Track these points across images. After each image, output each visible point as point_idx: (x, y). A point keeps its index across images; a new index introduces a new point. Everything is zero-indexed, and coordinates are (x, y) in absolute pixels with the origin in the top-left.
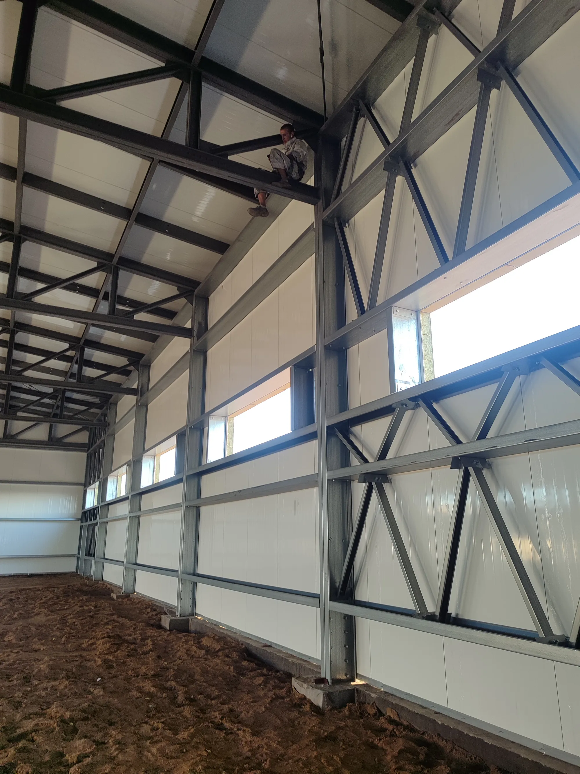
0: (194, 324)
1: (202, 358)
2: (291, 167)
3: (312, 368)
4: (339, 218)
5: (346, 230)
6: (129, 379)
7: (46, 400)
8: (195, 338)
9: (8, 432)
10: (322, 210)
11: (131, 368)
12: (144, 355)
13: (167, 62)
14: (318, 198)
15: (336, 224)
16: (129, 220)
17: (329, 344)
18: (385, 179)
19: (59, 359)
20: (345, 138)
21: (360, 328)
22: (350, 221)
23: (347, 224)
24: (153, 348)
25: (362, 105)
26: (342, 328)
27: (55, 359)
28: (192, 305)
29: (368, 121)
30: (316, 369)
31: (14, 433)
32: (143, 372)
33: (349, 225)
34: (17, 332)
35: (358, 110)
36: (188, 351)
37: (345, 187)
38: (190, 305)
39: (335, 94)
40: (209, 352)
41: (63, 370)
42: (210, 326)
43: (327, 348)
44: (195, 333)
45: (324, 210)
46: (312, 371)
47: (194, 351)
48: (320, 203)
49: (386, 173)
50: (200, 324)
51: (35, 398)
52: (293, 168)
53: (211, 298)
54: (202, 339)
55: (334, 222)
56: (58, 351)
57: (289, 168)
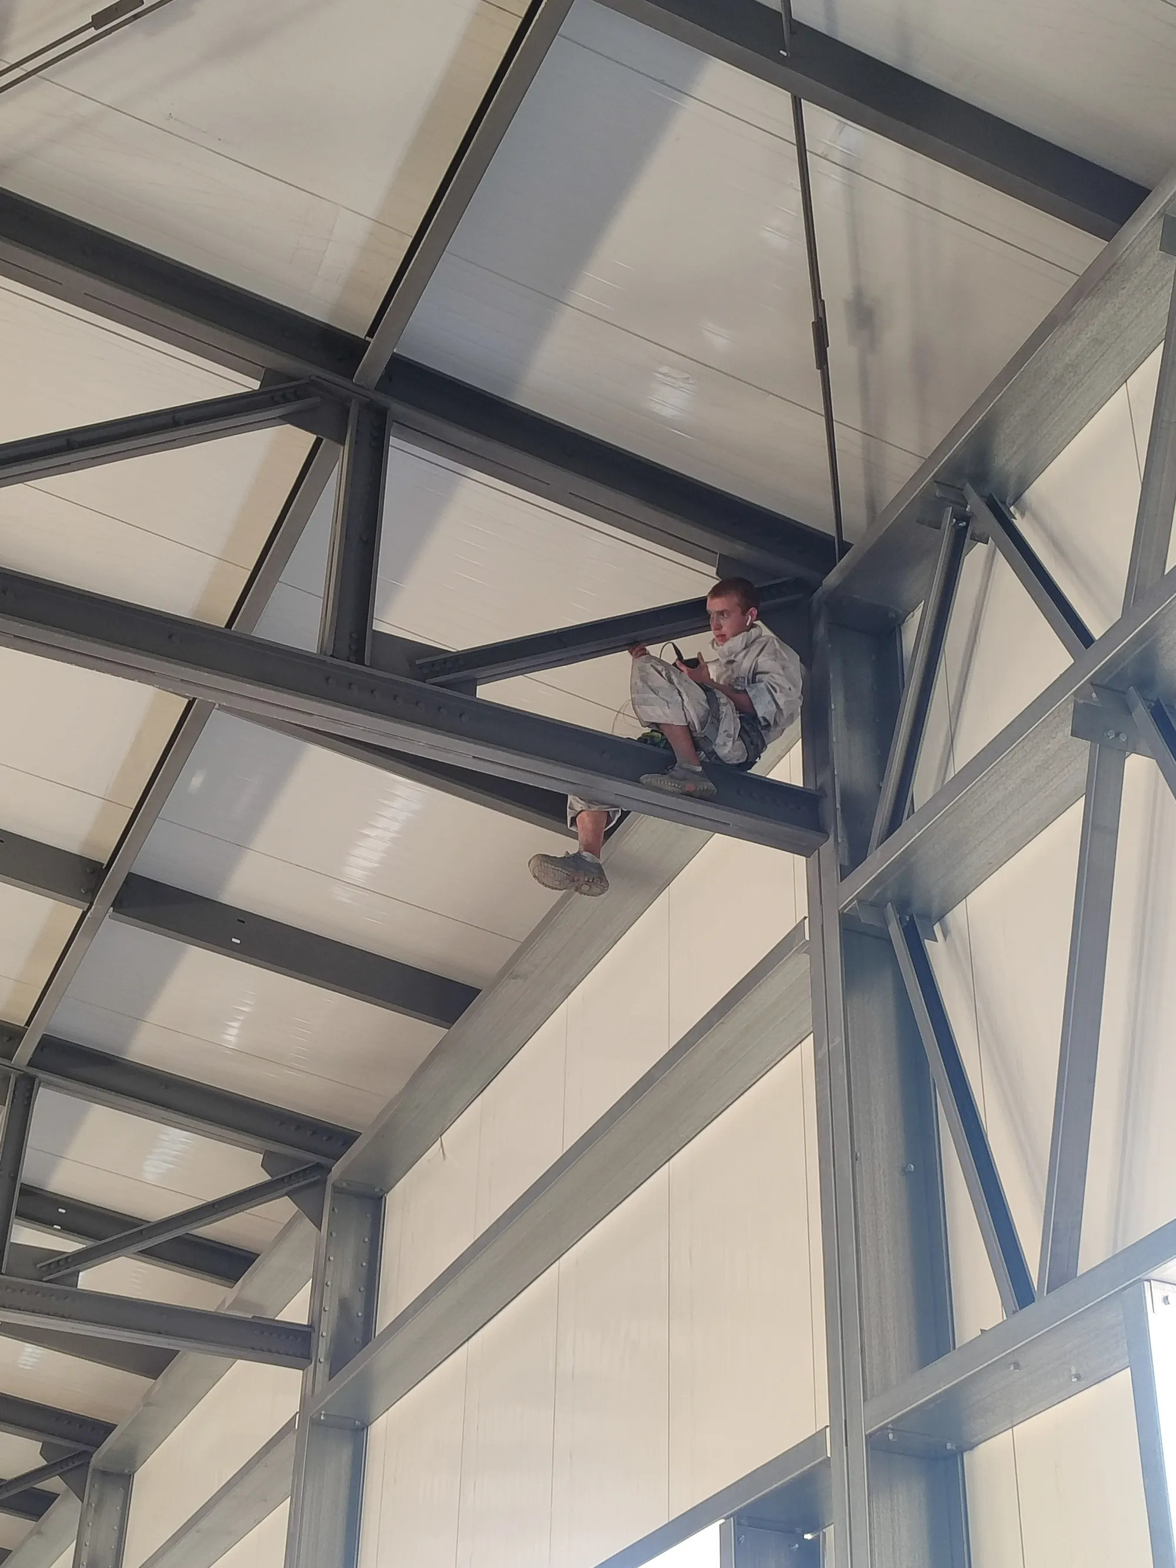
0: (322, 1309)
1: (346, 1454)
2: (713, 716)
3: (816, 1526)
4: (903, 906)
5: (936, 951)
6: (39, 1533)
8: (323, 1369)
10: (836, 874)
11: (54, 1484)
12: (109, 1428)
13: (269, 377)
14: (820, 828)
15: (895, 931)
16: (91, 904)
17: (884, 1428)
18: (1081, 765)
20: (918, 613)
21: (1017, 1366)
22: (949, 917)
23: (937, 928)
24: (148, 1402)
25: (975, 504)
26: (939, 1363)
28: (319, 1227)
29: (1000, 557)
30: (830, 1531)
32: (98, 1508)
33: (945, 934)
35: (963, 517)
36: (288, 1427)
37: (923, 789)
38: (307, 1225)
39: (872, 469)
40: (378, 1430)
42: (384, 1319)
43: (876, 1443)
44: (322, 1348)
45: (845, 873)
46: (815, 1542)
47: (315, 1423)
48: (828, 847)
49: (1083, 746)
50: (344, 1306)
52: (719, 721)
53: (394, 1199)
54: (347, 1375)
55: (886, 923)
57: (703, 724)
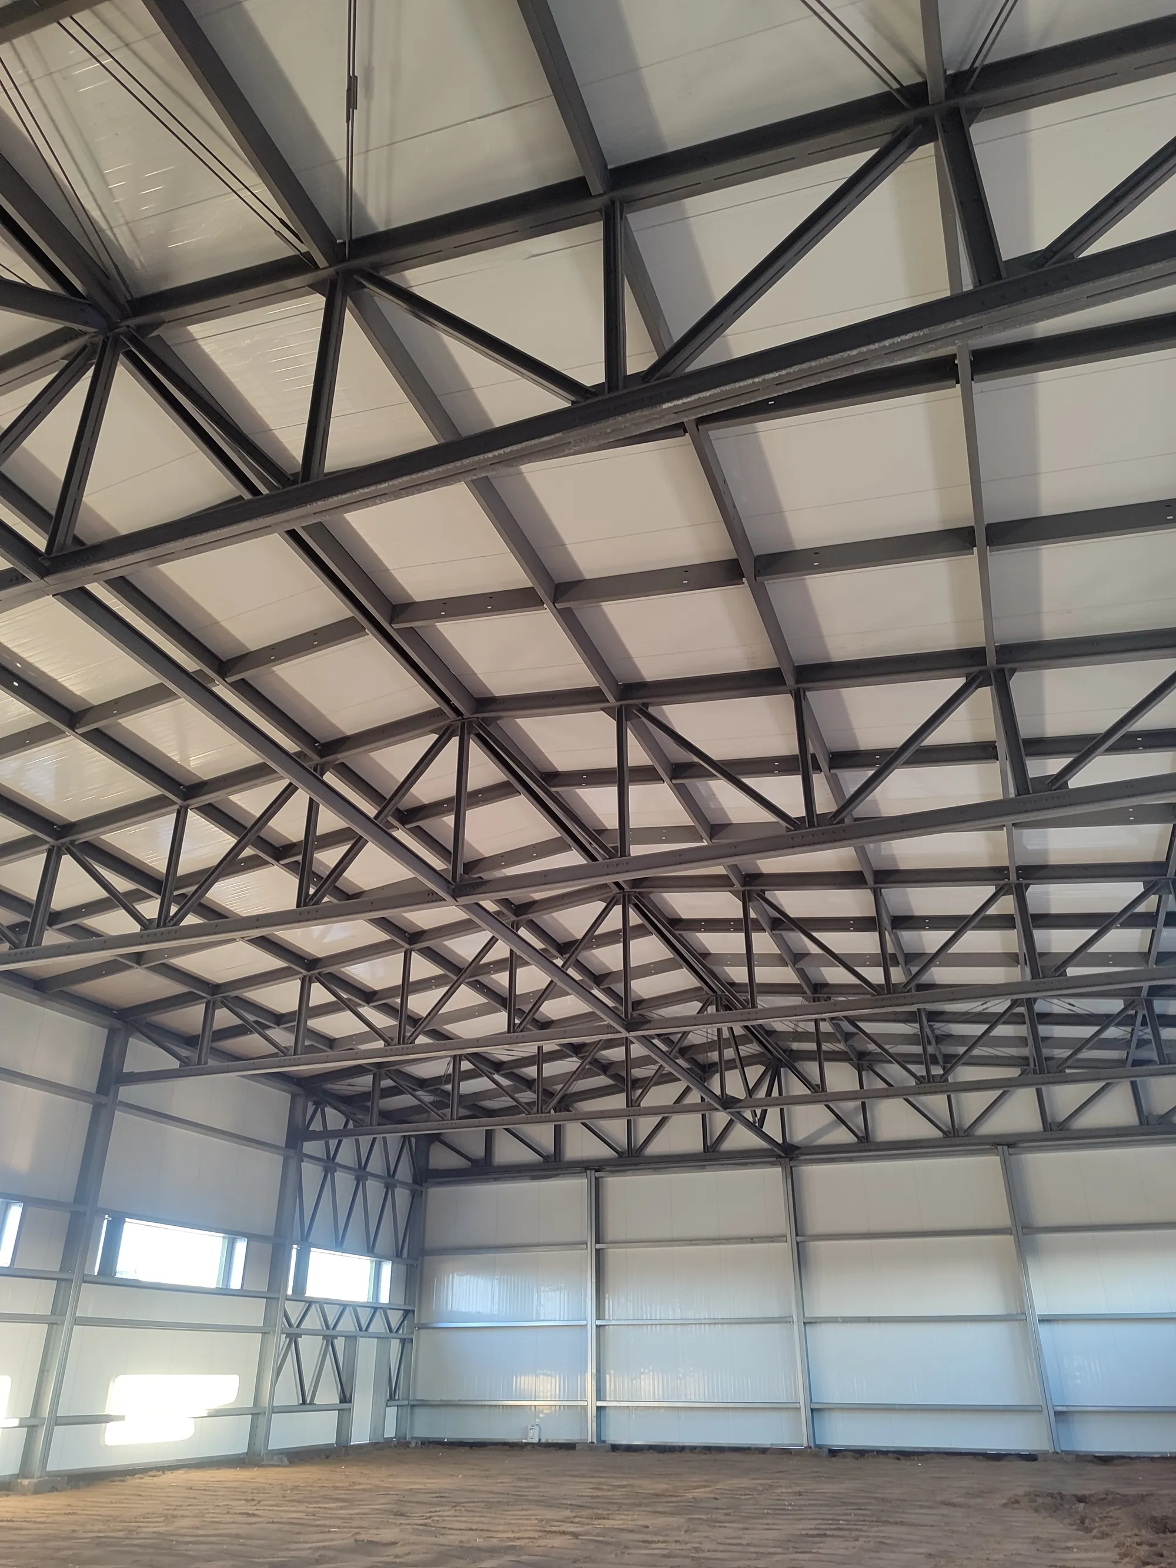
7: (1113, 1032)
9: (1049, 1120)
19: (1125, 925)
27: (1117, 928)
31: (1062, 1120)
34: (1027, 886)
41: (1136, 950)
51: (1086, 1031)
56: (1118, 909)
